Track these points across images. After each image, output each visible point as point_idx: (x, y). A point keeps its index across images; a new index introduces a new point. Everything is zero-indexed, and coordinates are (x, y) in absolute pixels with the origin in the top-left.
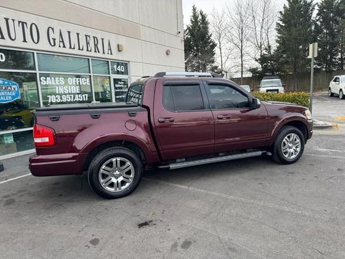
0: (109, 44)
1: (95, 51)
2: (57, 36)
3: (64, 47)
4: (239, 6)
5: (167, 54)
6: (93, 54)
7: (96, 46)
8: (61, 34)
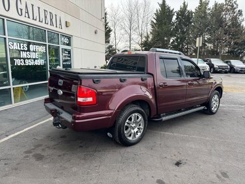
0: (60, 20)
1: (51, 25)
2: (24, 8)
3: (29, 17)
4: (130, 5)
5: (96, 33)
6: (49, 26)
7: (51, 20)
8: (26, 7)
